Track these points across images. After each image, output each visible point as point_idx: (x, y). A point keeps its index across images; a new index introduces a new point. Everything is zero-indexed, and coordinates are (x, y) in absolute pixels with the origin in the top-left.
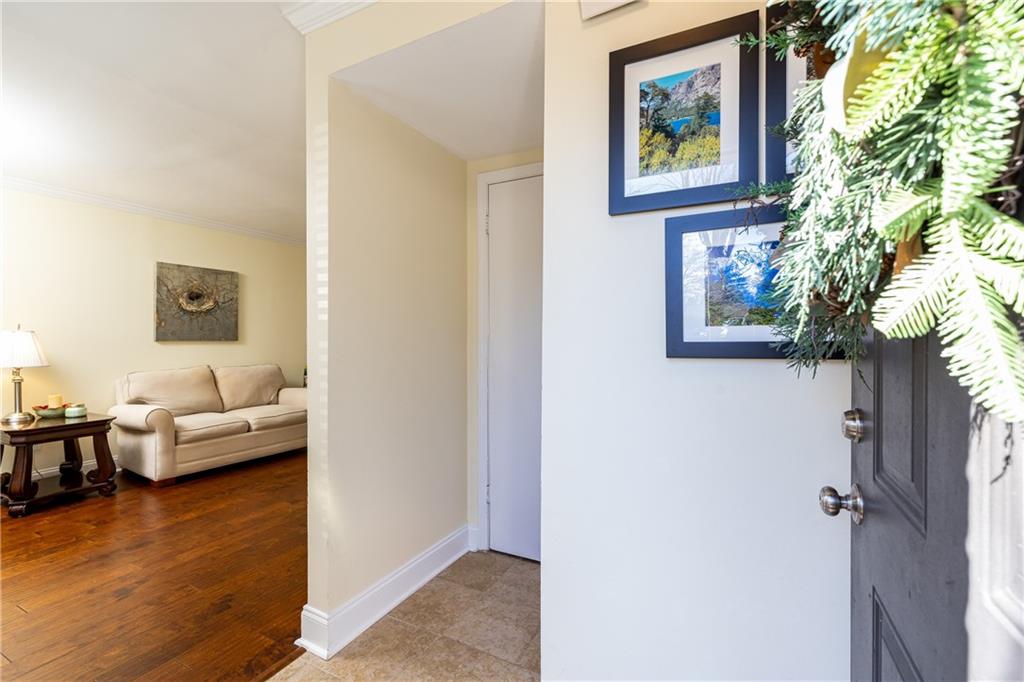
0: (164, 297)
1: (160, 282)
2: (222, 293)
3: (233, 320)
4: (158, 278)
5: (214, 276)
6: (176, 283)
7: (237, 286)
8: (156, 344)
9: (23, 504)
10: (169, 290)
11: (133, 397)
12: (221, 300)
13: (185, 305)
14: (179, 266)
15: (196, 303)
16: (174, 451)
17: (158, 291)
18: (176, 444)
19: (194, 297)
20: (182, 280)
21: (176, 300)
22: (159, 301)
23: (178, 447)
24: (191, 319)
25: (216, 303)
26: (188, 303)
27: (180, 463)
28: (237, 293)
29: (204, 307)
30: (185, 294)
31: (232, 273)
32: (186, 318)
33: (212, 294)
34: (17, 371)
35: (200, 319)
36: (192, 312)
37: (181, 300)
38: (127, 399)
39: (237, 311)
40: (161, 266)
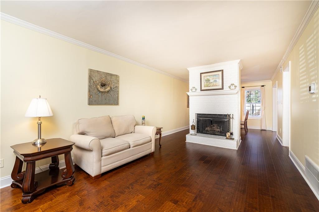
0: (92, 85)
1: (90, 78)
2: (113, 84)
3: (117, 96)
4: (90, 76)
5: (110, 76)
6: (96, 78)
7: (118, 81)
8: (89, 106)
9: (29, 196)
10: (94, 82)
11: (81, 131)
12: (113, 87)
13: (100, 89)
14: (98, 71)
15: (103, 88)
16: (100, 160)
17: (90, 82)
18: (102, 157)
19: (103, 85)
20: (99, 77)
21: (96, 86)
22: (90, 86)
23: (102, 158)
24: (102, 95)
25: (111, 88)
26: (101, 88)
27: (103, 166)
28: (118, 84)
29: (106, 90)
30: (100, 84)
31: (116, 75)
32: (100, 94)
33: (109, 84)
34: (40, 118)
35: (105, 95)
36: (102, 92)
37: (98, 86)
38: (78, 132)
39: (118, 92)
40: (91, 71)
